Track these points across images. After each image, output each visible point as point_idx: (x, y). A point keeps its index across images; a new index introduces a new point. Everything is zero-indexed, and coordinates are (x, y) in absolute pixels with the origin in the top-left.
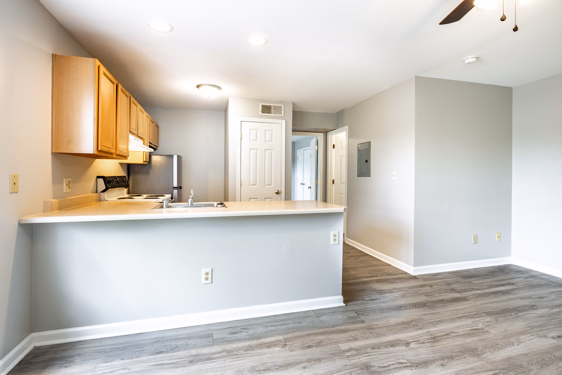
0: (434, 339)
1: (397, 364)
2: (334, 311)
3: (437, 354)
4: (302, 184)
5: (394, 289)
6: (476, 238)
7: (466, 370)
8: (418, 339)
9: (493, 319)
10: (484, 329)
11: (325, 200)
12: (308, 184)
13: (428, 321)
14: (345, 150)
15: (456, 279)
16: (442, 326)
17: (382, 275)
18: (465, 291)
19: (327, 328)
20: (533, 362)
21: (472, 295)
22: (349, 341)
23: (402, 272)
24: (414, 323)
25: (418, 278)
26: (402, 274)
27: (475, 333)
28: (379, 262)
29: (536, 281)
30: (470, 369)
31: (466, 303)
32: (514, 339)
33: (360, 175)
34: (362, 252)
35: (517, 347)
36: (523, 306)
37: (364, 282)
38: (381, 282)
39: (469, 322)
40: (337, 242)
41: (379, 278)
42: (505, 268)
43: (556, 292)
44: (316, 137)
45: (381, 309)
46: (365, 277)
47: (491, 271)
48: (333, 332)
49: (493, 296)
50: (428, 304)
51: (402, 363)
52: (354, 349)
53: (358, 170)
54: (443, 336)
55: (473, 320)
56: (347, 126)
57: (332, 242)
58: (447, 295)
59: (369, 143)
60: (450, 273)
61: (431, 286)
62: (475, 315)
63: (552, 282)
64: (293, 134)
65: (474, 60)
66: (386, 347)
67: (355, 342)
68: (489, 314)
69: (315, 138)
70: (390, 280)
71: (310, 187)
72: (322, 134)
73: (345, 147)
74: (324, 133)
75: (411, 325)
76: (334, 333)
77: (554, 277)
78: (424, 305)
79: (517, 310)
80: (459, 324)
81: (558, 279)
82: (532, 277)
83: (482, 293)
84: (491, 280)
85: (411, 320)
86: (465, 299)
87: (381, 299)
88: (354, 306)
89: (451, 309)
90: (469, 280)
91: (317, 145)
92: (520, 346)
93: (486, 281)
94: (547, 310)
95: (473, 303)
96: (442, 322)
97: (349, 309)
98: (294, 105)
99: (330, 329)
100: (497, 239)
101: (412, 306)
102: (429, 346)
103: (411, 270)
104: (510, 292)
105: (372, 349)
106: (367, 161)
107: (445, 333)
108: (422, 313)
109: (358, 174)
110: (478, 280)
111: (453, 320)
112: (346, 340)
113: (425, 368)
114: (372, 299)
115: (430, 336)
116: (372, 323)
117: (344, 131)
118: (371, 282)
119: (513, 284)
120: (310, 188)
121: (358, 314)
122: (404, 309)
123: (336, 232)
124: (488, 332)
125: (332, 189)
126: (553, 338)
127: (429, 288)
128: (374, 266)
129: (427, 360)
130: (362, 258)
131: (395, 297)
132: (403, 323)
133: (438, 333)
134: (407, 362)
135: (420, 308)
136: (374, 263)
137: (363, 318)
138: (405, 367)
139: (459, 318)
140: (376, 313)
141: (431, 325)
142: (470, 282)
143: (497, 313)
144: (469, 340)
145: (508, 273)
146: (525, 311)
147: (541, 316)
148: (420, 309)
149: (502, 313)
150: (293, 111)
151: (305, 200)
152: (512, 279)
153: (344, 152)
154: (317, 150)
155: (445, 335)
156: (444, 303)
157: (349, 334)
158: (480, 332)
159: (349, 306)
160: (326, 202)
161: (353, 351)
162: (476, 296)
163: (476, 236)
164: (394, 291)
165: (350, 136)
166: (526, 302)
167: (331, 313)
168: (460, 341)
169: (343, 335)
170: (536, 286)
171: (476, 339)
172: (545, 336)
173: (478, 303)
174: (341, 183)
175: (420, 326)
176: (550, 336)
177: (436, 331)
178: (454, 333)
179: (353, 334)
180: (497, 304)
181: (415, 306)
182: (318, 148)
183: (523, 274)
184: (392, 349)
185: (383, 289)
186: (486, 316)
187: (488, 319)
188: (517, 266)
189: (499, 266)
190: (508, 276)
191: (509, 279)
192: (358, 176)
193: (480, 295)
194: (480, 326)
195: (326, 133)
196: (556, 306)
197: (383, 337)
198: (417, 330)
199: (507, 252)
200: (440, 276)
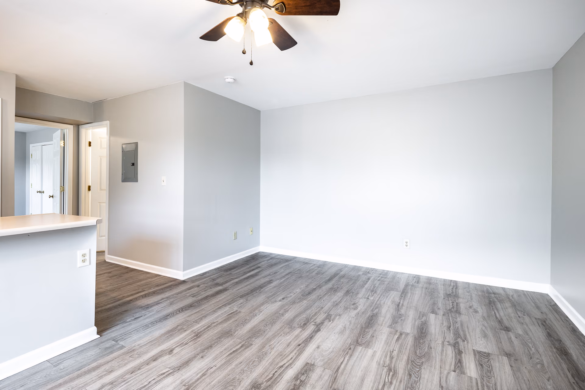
0: (197, 335)
1: (158, 377)
2: (82, 349)
3: (199, 349)
4: (40, 192)
5: (163, 299)
6: (236, 234)
7: (222, 352)
8: (182, 342)
9: (245, 299)
10: (237, 311)
11: (77, 212)
12: (49, 191)
13: (193, 321)
14: (106, 150)
15: (220, 274)
16: (205, 321)
17: (150, 288)
18: (226, 282)
19: (70, 374)
20: (267, 324)
21: (231, 285)
22: (101, 377)
23: (172, 280)
24: (179, 327)
25: (187, 282)
26: (171, 281)
27: (230, 317)
28: (148, 275)
29: (274, 261)
30: (225, 350)
31: (226, 292)
32: (257, 311)
33: (125, 179)
34: (128, 268)
35: (259, 317)
36: (265, 283)
37: (127, 302)
38: (149, 296)
39: (227, 308)
40: (87, 263)
41: (146, 292)
42: (256, 255)
43: (284, 266)
44: (61, 129)
45: (146, 325)
46: (129, 296)
47: (246, 260)
48: (79, 376)
49: (246, 280)
50: (194, 304)
51: (164, 374)
52: (108, 384)
53: (122, 174)
54: (205, 329)
55: (230, 306)
56: (108, 121)
57: (79, 264)
58: (211, 290)
59: (136, 144)
60: (215, 269)
61: (198, 286)
62: (232, 300)
63: (282, 259)
64: (16, 120)
65: (232, 80)
66: (148, 364)
67: (110, 375)
68: (242, 297)
69: (60, 131)
70: (158, 291)
71: (51, 195)
72: (72, 126)
73: (106, 147)
74: (74, 125)
75: (176, 331)
76: (81, 376)
77: (283, 256)
78: (190, 306)
79: (261, 287)
80: (219, 314)
81: (286, 256)
82: (272, 258)
83: (239, 281)
84: (245, 268)
85: (176, 325)
86: (225, 290)
87: (146, 314)
88: (112, 333)
89: (213, 302)
90: (229, 272)
91: (64, 140)
92: (261, 315)
93: (242, 269)
94: (278, 281)
95: (232, 291)
96: (205, 317)
97: (104, 340)
98: (18, 79)
99: (76, 374)
100: (250, 233)
101: (179, 311)
102: (192, 344)
103: (181, 275)
104: (257, 274)
105: (131, 373)
106: (133, 164)
107: (206, 326)
108: (188, 315)
109: (123, 179)
110: (236, 270)
111: (215, 311)
112: (98, 377)
113: (187, 366)
114: (136, 318)
115: (194, 334)
116: (133, 345)
117: (104, 127)
118: (136, 299)
119: (259, 267)
120: (52, 197)
121: (117, 341)
122: (170, 317)
123: (86, 251)
124: (240, 312)
125: (86, 198)
126: (280, 301)
127: (197, 288)
128: (140, 281)
129: (189, 359)
130: (127, 276)
131: (162, 308)
132: (169, 332)
133: (201, 328)
134: (170, 369)
135: (187, 310)
136: (142, 277)
137: (122, 343)
138: (166, 376)
139: (220, 308)
140: (139, 332)
141: (195, 323)
142: (230, 274)
143: (248, 294)
144: (225, 325)
145: (257, 259)
146: (265, 286)
147: (275, 287)
148: (187, 312)
149: (251, 293)
150: (16, 88)
151: (43, 213)
152: (259, 263)
153: (105, 152)
154: (64, 147)
155: (207, 328)
156: (208, 299)
157: (103, 368)
158: (234, 315)
159: (105, 336)
160: (78, 214)
161: (106, 387)
162: (234, 284)
163: (236, 233)
164: (161, 302)
165: (113, 132)
166: (267, 279)
167: (78, 353)
168: (219, 329)
169: (94, 374)
170: (273, 265)
171: (231, 321)
172: (276, 301)
173: (235, 290)
174: (101, 189)
175: (185, 328)
176: (278, 300)
177: (199, 327)
178: (215, 323)
179: (107, 367)
180: (248, 287)
181: (182, 310)
182: (64, 145)
183: (266, 257)
184: (154, 364)
185: (149, 303)
186: (240, 299)
187: (241, 301)
188: (263, 252)
189: (252, 255)
190: (257, 262)
191: (257, 264)
192: (123, 181)
193: (237, 283)
194: (235, 309)
195: (77, 126)
196: (283, 277)
197: (145, 354)
198: (181, 333)
199: (257, 243)
200: (208, 274)
